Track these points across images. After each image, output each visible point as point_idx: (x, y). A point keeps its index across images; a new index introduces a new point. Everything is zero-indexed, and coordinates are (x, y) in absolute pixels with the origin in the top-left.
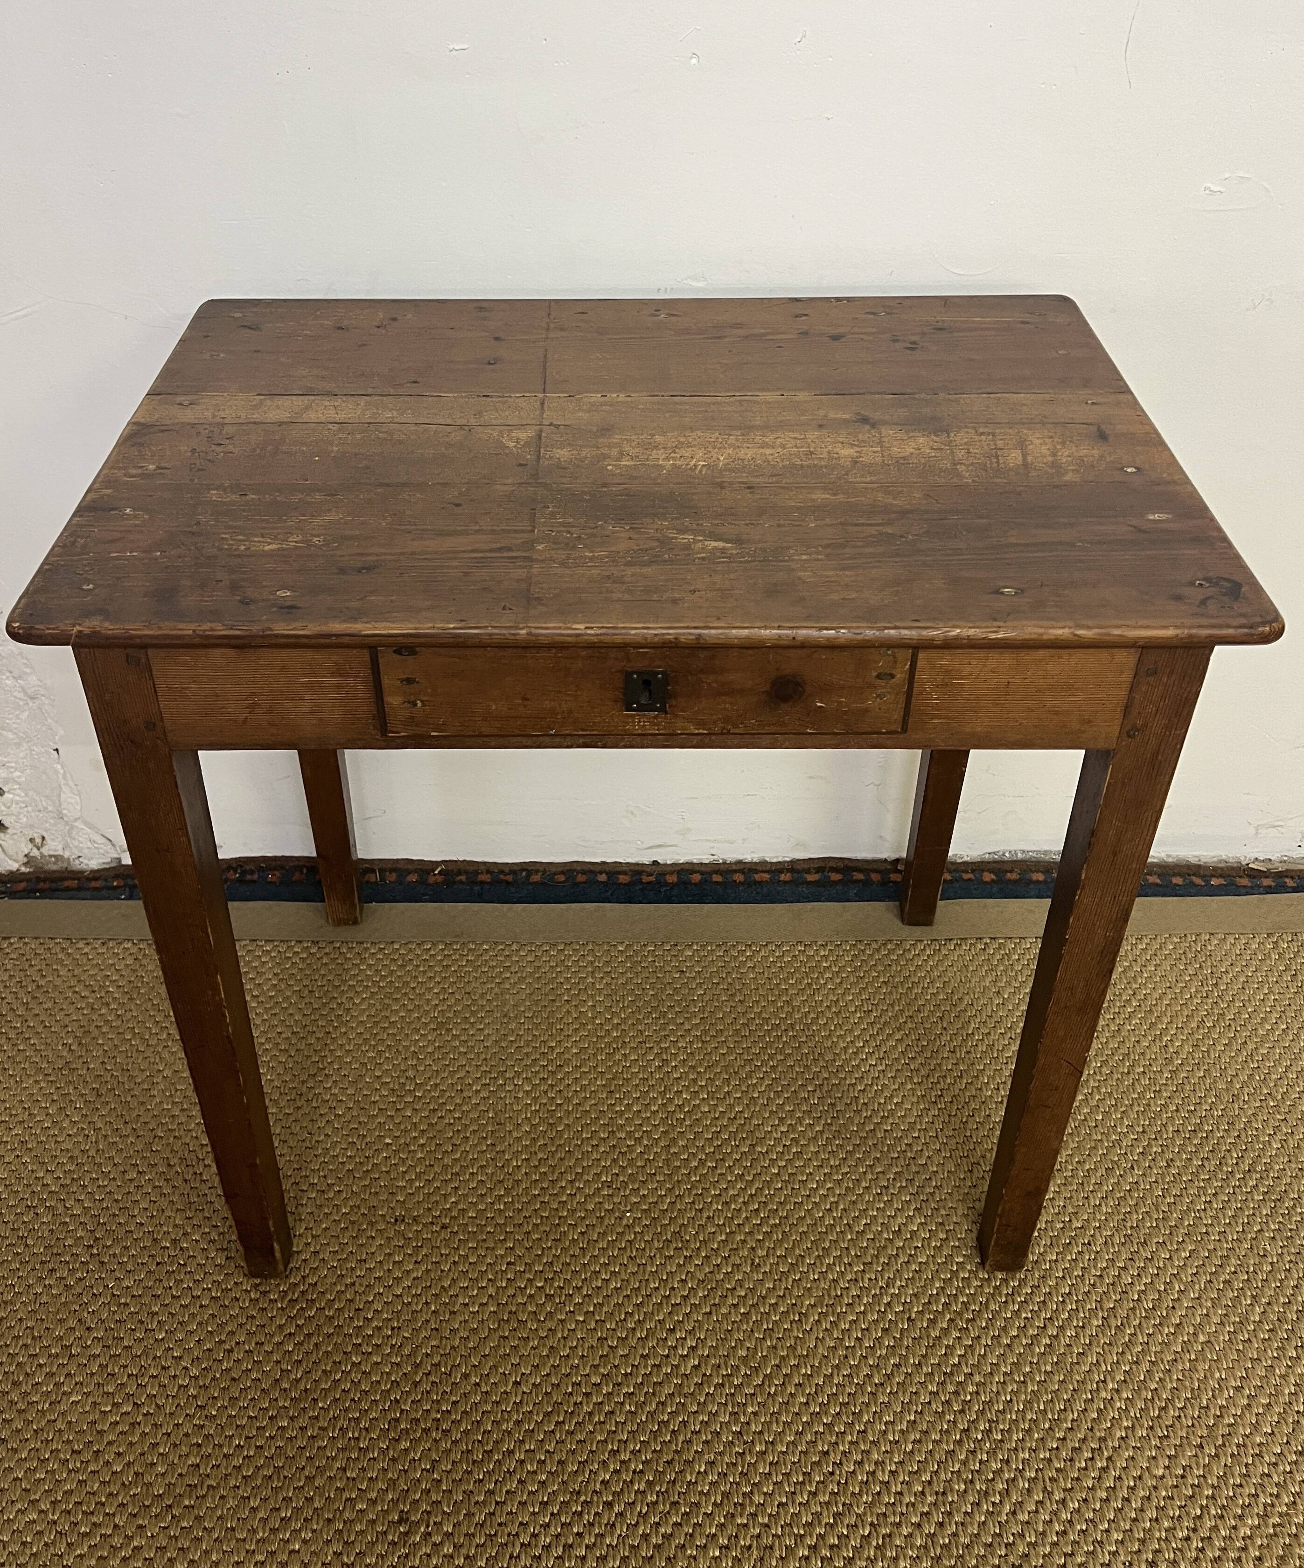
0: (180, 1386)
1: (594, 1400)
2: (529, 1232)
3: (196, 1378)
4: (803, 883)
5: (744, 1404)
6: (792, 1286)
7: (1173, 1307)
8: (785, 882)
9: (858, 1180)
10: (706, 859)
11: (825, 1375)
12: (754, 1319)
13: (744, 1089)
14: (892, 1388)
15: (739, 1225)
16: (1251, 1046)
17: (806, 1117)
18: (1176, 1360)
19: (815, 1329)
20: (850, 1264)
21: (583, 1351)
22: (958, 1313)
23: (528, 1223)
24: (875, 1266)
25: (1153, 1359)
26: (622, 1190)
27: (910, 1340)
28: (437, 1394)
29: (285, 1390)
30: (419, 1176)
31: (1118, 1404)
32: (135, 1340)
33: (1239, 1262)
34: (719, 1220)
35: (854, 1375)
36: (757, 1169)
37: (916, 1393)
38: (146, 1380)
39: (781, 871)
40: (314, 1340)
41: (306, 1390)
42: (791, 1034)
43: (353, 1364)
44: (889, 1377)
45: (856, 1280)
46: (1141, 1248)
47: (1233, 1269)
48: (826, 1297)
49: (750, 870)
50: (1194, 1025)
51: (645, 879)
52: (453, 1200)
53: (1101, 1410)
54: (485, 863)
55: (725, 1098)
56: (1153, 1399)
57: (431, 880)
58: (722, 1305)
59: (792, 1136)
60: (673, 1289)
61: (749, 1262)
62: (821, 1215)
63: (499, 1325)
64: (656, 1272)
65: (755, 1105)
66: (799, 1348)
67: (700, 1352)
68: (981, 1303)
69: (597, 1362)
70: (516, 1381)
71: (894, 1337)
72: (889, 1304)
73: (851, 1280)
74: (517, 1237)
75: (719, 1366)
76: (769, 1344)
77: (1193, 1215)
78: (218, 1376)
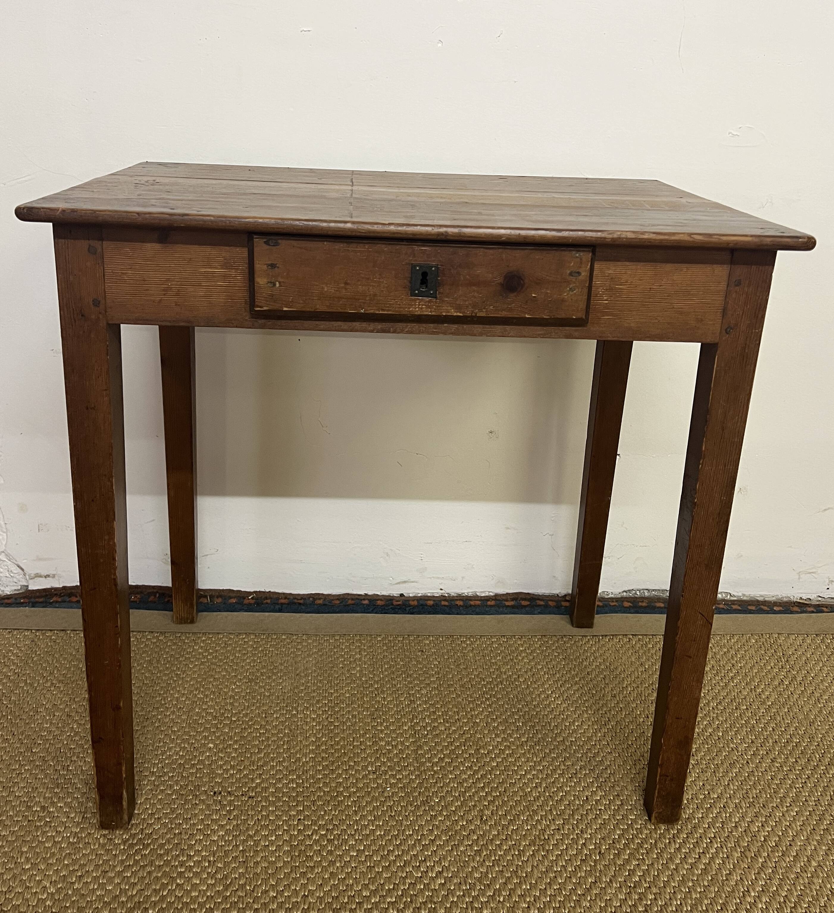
0: (39, 900)
1: (365, 907)
2: (315, 800)
3: (52, 894)
4: (503, 607)
5: (480, 908)
6: (512, 833)
7: (790, 845)
8: (491, 606)
9: (554, 769)
10: (437, 592)
11: (540, 889)
12: (485, 853)
13: (469, 717)
14: (591, 896)
15: (470, 796)
16: (817, 695)
17: (515, 733)
18: (798, 877)
19: (530, 859)
20: (553, 820)
21: (356, 874)
22: (635, 849)
23: (314, 795)
24: (571, 820)
25: (781, 877)
26: (383, 775)
27: (602, 866)
28: (243, 904)
29: (123, 902)
30: (232, 767)
31: (760, 906)
32: (6, 869)
33: (832, 818)
34: (455, 792)
35: (562, 888)
36: (481, 763)
37: (610, 900)
38: (13, 895)
39: (488, 600)
40: (148, 869)
41: (139, 902)
42: (501, 686)
43: (178, 885)
44: (588, 890)
45: (558, 829)
46: (761, 809)
47: (828, 823)
48: (537, 840)
49: (467, 599)
50: (776, 683)
51: (395, 603)
52: (258, 781)
53: (748, 909)
54: (284, 594)
55: (456, 721)
56: (785, 901)
57: (246, 601)
58: (460, 844)
59: (505, 744)
60: (423, 835)
61: (479, 818)
62: (529, 790)
63: (291, 859)
64: (410, 824)
65: (478, 726)
66: (520, 871)
67: (445, 874)
68: (651, 843)
69: (367, 882)
70: (304, 895)
71: (590, 865)
72: (584, 844)
73: (555, 829)
74: (305, 803)
75: (460, 883)
76: (497, 869)
77: (795, 790)
78: (70, 892)
